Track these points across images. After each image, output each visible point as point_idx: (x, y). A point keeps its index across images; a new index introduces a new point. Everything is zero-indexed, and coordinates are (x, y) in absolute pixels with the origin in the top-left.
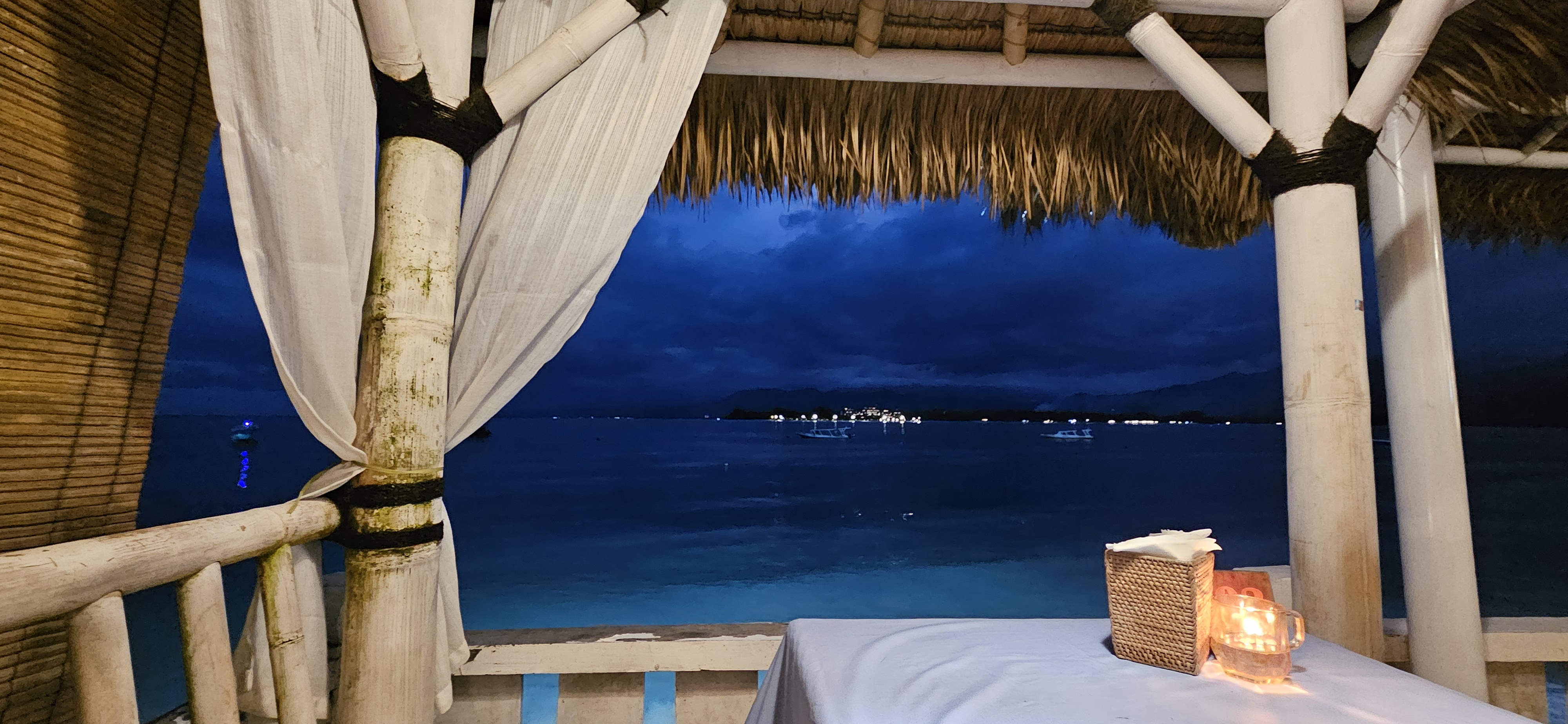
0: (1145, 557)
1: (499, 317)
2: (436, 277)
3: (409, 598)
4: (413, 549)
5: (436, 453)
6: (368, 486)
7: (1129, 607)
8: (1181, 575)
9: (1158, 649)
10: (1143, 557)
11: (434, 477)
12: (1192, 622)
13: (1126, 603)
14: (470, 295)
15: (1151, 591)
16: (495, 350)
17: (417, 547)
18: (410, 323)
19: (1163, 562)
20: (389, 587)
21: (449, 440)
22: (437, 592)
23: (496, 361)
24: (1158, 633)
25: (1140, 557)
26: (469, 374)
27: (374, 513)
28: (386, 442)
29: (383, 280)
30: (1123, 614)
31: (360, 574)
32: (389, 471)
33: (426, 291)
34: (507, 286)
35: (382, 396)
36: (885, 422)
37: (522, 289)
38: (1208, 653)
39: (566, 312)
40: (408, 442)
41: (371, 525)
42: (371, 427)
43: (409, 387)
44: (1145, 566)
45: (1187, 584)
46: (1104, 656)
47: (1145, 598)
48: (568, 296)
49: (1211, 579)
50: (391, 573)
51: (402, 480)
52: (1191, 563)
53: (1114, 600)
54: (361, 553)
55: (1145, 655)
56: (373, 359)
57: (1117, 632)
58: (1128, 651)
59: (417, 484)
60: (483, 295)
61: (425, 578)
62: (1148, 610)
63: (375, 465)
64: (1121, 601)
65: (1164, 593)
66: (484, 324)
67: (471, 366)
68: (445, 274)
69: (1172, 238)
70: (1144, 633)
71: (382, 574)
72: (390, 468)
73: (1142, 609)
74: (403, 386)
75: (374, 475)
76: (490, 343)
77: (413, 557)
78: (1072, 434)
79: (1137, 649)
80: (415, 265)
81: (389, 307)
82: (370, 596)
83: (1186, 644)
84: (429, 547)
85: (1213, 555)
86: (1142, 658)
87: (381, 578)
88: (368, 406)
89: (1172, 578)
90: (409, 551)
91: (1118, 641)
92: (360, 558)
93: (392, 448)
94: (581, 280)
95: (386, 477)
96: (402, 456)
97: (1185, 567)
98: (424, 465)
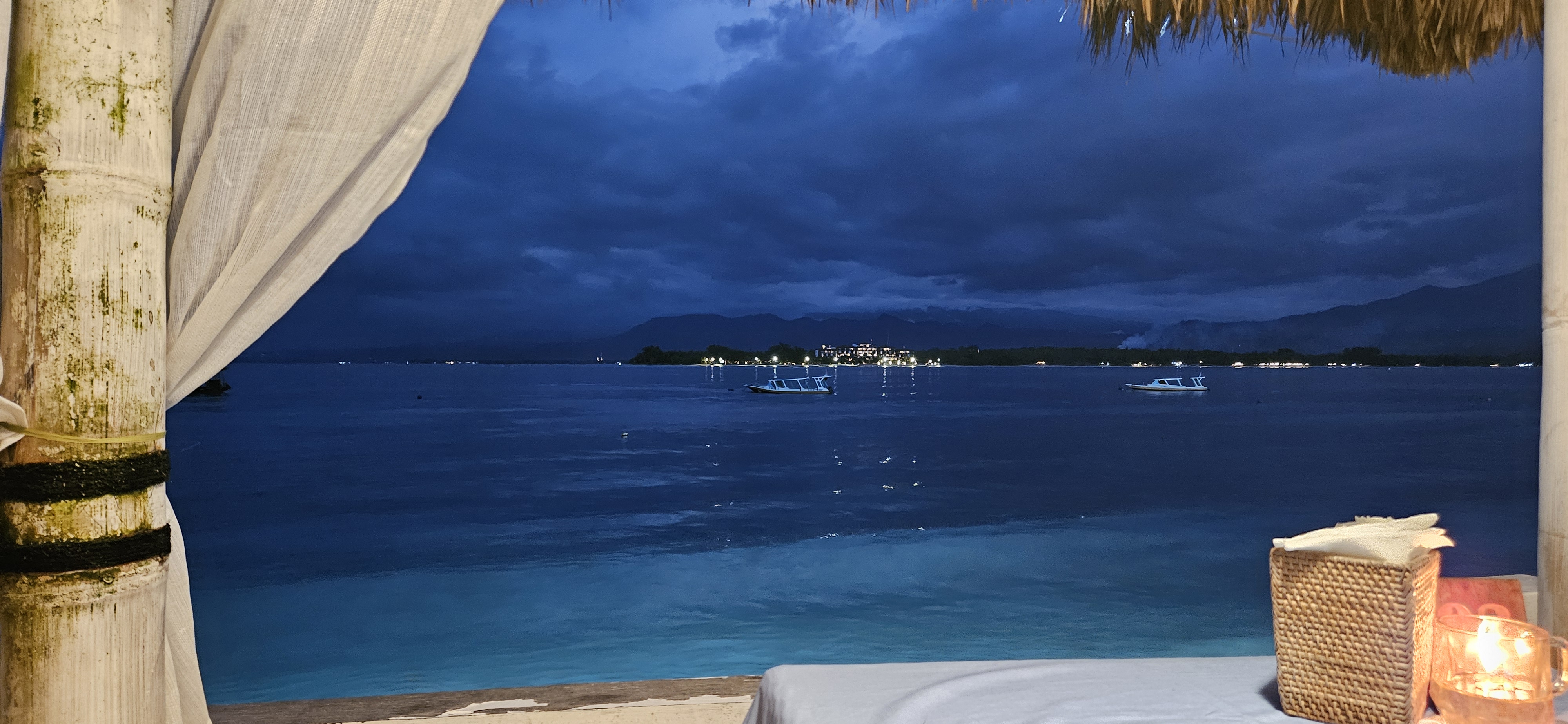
0: (1335, 558)
1: (255, 172)
2: (135, 99)
3: (115, 655)
4: (119, 571)
5: (151, 408)
6: (31, 465)
7: (1306, 636)
8: (1392, 585)
9: (1351, 700)
10: (1331, 558)
11: (150, 449)
12: (1406, 657)
13: (1302, 629)
14: (199, 134)
15: (1343, 610)
16: (250, 232)
17: (124, 567)
18: (92, 180)
19: (1363, 566)
20: (79, 635)
21: (173, 386)
22: (163, 642)
23: (253, 249)
24: (1351, 675)
25: (1326, 558)
26: (204, 273)
27: (45, 512)
28: (58, 390)
29: (36, 101)
30: (1297, 646)
31: (25, 614)
32: (68, 439)
33: (118, 123)
34: (266, 117)
35: (47, 308)
36: (885, 366)
37: (294, 123)
38: (1424, 703)
39: (375, 167)
40: (99, 389)
41: (41, 531)
42: (30, 363)
43: (97, 293)
44: (1335, 571)
45: (1400, 599)
46: (1264, 712)
47: (1333, 621)
48: (378, 138)
49: (1434, 591)
50: (81, 613)
51: (92, 454)
52: (1409, 568)
53: (1282, 626)
54: (26, 579)
55: (1330, 709)
56: (27, 245)
57: (1286, 675)
58: (1303, 703)
59: (121, 460)
60: (224, 133)
61: (143, 620)
62: (1337, 641)
63: (42, 428)
64: (1293, 628)
65: (1363, 613)
66: (229, 183)
67: (207, 258)
68: (151, 94)
69: (1369, 58)
70: (1330, 676)
71: (65, 614)
72: (71, 434)
73: (1328, 639)
74: (86, 292)
75: (39, 444)
76: (240, 218)
77: (118, 585)
78: (1175, 383)
79: (1318, 701)
80: (96, 75)
81: (52, 151)
82: (45, 652)
83: (1394, 691)
84: (148, 567)
85: (1438, 555)
86: (1324, 714)
87: (64, 620)
88: (23, 326)
89: (1376, 589)
90: (112, 575)
91: (1287, 688)
92: (25, 587)
93: (71, 398)
94: (400, 109)
95: (62, 448)
96: (91, 414)
97: (1397, 573)
98: (130, 427)
